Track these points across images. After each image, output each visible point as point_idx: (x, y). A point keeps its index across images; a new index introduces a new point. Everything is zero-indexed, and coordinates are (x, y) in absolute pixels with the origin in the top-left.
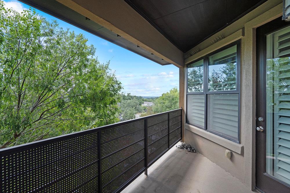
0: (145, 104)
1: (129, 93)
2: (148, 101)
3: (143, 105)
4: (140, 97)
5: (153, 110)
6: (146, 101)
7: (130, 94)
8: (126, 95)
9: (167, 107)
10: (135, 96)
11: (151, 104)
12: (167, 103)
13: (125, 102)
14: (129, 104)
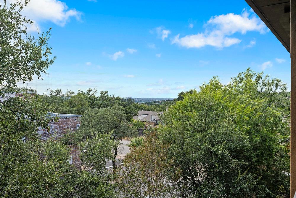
0: (141, 117)
1: (104, 91)
2: (148, 110)
3: (135, 119)
4: (130, 99)
5: (161, 137)
6: (142, 109)
7: (106, 92)
8: (98, 95)
9: (196, 129)
10: (118, 99)
11: (154, 116)
12: (195, 117)
13: (93, 114)
14: (101, 117)
